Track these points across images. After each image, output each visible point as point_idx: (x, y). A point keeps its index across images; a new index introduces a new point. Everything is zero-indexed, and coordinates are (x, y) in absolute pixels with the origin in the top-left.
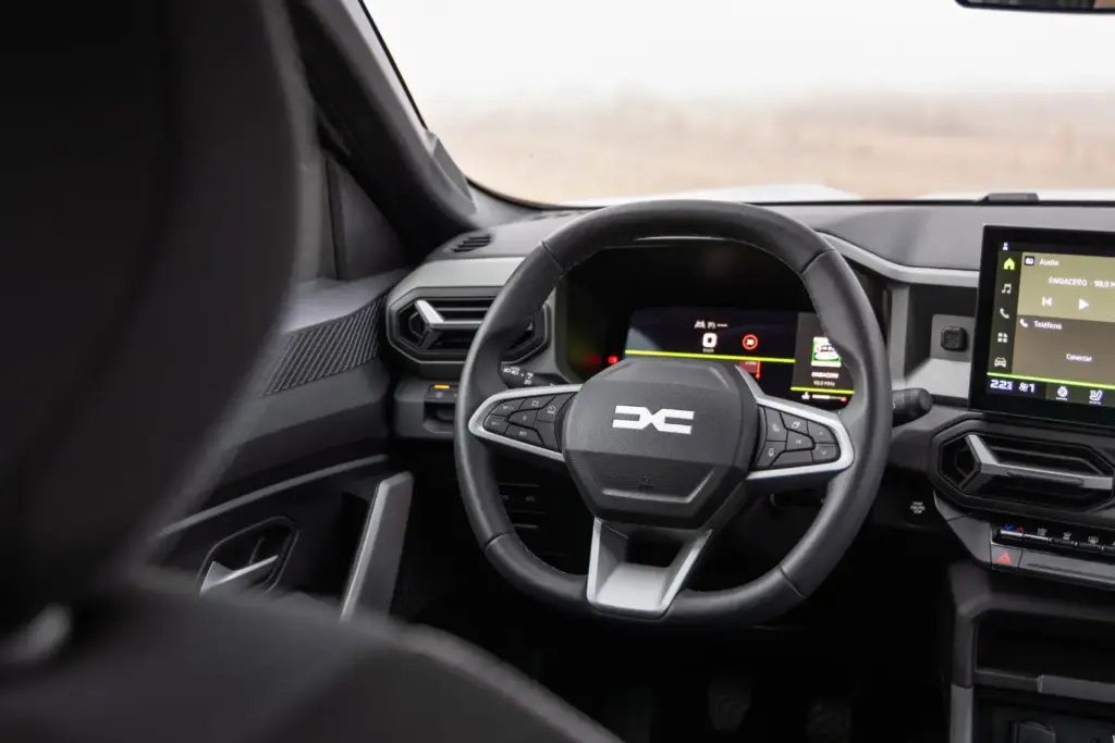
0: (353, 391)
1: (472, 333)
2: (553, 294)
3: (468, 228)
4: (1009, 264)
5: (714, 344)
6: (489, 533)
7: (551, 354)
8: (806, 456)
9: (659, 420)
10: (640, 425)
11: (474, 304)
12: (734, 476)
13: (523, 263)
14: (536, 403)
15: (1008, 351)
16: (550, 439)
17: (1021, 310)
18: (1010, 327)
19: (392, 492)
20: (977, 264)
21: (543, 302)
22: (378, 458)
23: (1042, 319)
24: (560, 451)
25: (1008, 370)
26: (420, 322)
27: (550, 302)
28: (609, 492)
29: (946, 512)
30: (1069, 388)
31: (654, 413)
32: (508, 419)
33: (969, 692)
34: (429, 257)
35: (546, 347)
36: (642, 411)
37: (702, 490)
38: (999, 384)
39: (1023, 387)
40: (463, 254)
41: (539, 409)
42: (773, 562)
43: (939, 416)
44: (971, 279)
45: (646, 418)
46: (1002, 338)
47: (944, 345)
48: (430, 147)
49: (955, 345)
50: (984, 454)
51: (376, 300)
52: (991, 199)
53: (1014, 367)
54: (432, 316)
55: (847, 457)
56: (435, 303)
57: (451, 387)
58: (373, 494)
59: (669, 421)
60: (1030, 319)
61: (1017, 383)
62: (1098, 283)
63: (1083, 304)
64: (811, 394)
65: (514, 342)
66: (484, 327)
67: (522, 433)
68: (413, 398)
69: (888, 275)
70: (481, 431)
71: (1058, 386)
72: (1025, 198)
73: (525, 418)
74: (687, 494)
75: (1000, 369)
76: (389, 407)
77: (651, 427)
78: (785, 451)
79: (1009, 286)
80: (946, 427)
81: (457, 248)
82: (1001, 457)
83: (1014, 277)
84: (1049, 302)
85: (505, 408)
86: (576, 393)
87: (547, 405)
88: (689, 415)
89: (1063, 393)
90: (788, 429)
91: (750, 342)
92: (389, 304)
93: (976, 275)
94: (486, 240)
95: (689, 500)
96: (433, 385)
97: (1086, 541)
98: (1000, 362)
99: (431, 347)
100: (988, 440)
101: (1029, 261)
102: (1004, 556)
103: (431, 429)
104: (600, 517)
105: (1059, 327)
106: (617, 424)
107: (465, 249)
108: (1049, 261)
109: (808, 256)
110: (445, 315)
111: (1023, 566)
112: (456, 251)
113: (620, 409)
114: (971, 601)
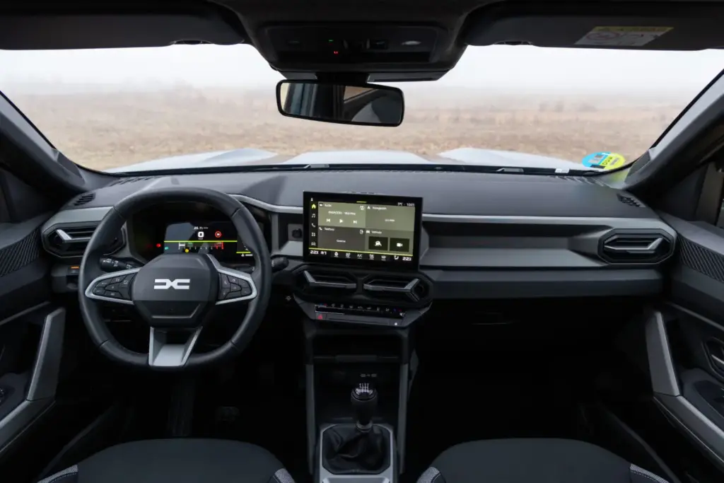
0: (28, 275)
1: (86, 243)
2: (125, 224)
3: (81, 191)
4: (314, 206)
5: (203, 236)
6: (100, 341)
7: (127, 248)
8: (238, 293)
9: (175, 284)
10: (167, 287)
11: (87, 229)
12: (210, 304)
13: (111, 210)
14: (118, 280)
15: (315, 239)
16: (126, 295)
17: (319, 224)
18: (316, 230)
19: (54, 320)
20: (302, 203)
21: (121, 227)
22: (46, 303)
23: (328, 227)
24: (131, 300)
25: (316, 246)
26: (59, 239)
27: (124, 226)
28: (155, 317)
29: (298, 301)
30: (338, 252)
31: (172, 281)
32: (104, 289)
33: (312, 366)
34: (62, 208)
35: (125, 246)
36: (167, 281)
37: (197, 311)
38: (314, 252)
39: (322, 253)
40: (80, 206)
41: (119, 282)
42: (229, 338)
43: (293, 264)
44: (300, 210)
45: (169, 284)
46: (313, 234)
47: (293, 235)
48: (55, 158)
49: (297, 235)
50: (310, 279)
51: (36, 230)
52: (312, 167)
53: (319, 245)
54: (65, 236)
55: (254, 294)
56: (66, 230)
58: (43, 322)
59: (179, 284)
60: (323, 227)
61: (320, 251)
62: (346, 213)
63: (341, 221)
64: (245, 254)
65: (110, 245)
66: (91, 240)
67: (112, 294)
68: (61, 273)
69: (269, 210)
70: (92, 295)
71: (335, 252)
72: (323, 167)
73: (113, 287)
74: (190, 314)
75: (313, 246)
76: (48, 279)
78: (230, 292)
79: (314, 214)
80: (297, 268)
81: (75, 202)
82: (317, 279)
83: (316, 211)
84: (329, 220)
85: (103, 283)
86: (136, 273)
87: (123, 280)
88: (188, 281)
89: (336, 254)
90: (231, 283)
91: (218, 234)
92: (43, 232)
93: (302, 209)
94: (91, 197)
95: (191, 317)
96: (71, 267)
97: (348, 307)
98: (313, 244)
99: (68, 250)
100: (311, 273)
101: (321, 205)
102: (320, 316)
103: (71, 287)
104: (153, 326)
105: (333, 230)
106: (156, 287)
107: (80, 204)
108: (328, 205)
109: (233, 210)
110: (72, 236)
111: (327, 319)
112: (76, 205)
113: (157, 281)
114: (310, 333)
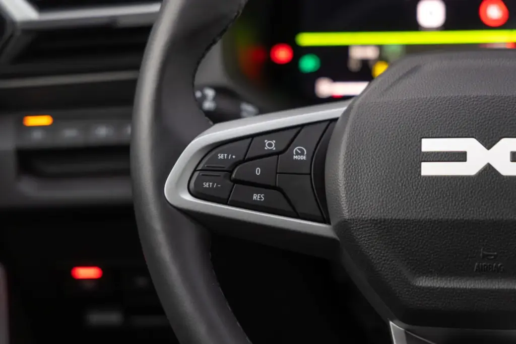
9: (501, 157)
10: (469, 169)
14: (270, 145)
24: (326, 221)
28: (424, 282)
36: (469, 145)
41: (277, 153)
45: (477, 156)
54: (19, 10)
57: (55, 119)
70: (186, 199)
73: (258, 171)
77: (489, 170)
85: (221, 156)
87: (289, 145)
96: (20, 122)
106: (429, 169)
110: (39, 5)
113: (430, 145)
